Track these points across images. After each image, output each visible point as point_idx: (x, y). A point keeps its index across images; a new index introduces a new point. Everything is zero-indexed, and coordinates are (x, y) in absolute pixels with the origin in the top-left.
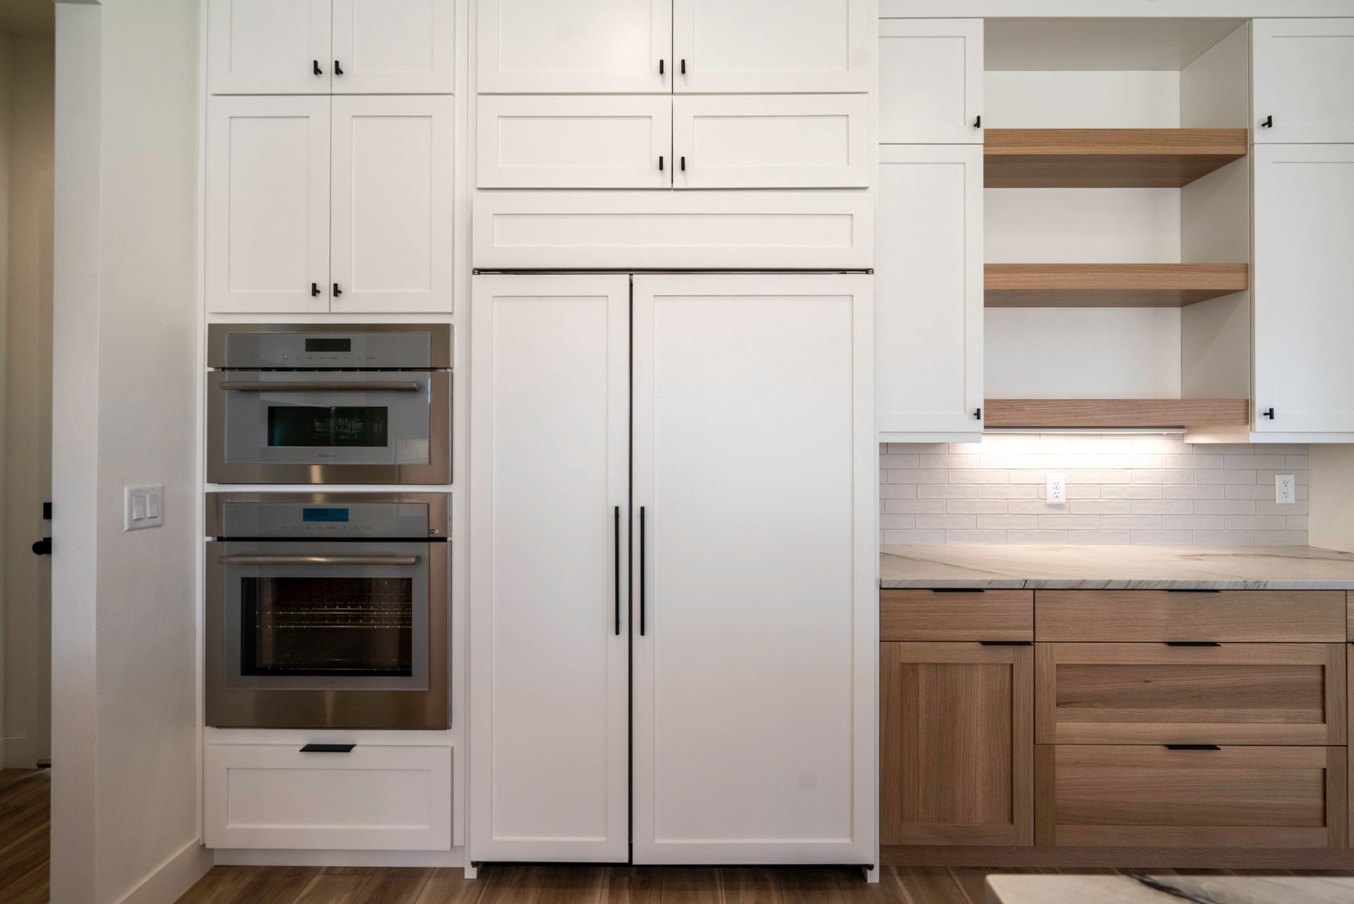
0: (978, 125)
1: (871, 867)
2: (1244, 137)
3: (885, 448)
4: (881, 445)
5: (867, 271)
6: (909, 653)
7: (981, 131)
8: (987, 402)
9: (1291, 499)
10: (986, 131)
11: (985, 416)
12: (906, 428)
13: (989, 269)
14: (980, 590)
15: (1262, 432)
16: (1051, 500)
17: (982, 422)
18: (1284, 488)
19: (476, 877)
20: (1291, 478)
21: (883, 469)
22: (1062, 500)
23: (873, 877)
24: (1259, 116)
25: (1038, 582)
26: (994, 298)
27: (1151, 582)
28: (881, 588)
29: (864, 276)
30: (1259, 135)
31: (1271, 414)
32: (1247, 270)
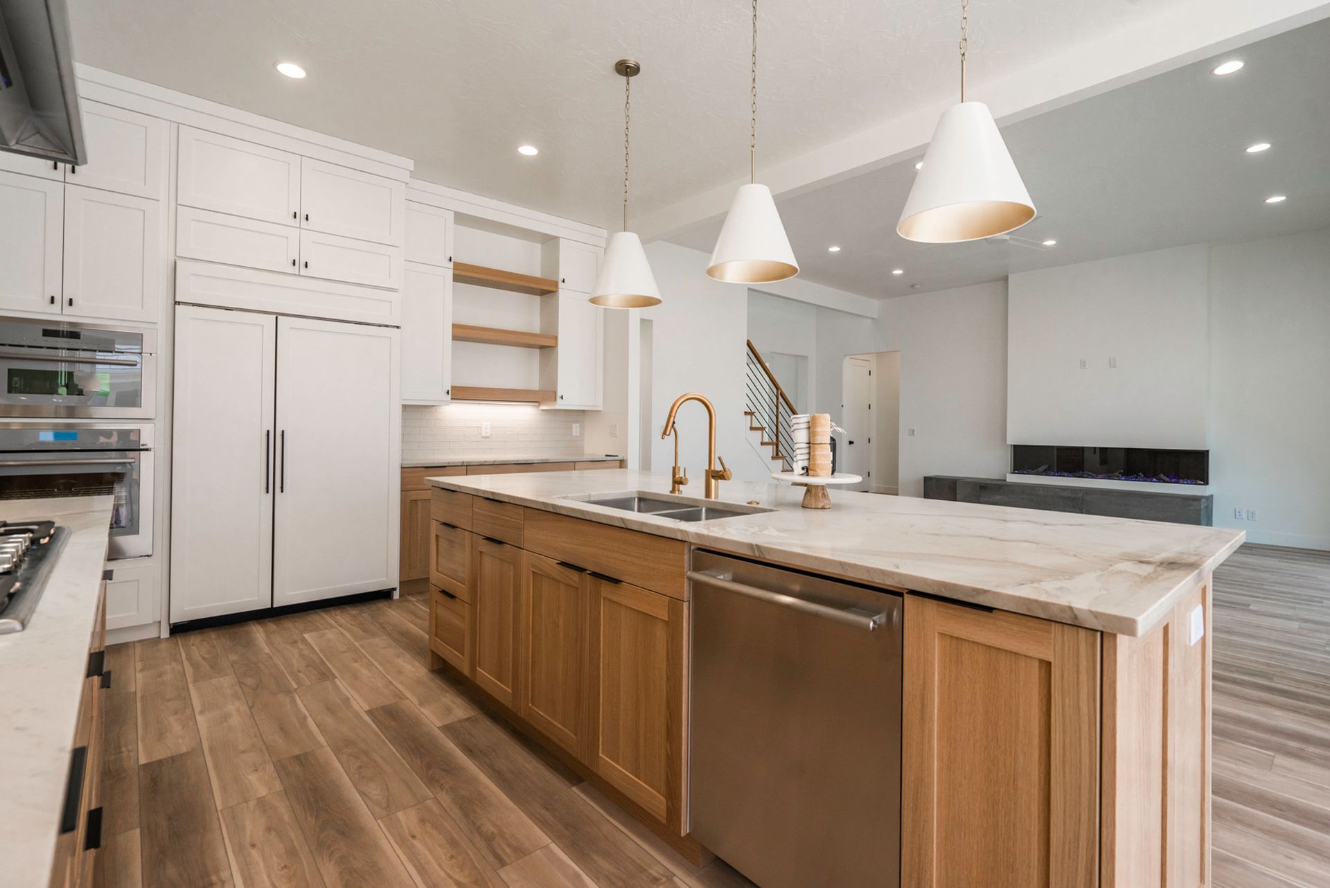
0: (450, 260)
1: (394, 589)
2: (556, 284)
3: (404, 407)
4: (403, 405)
5: (398, 327)
6: (414, 495)
7: (452, 263)
8: (452, 387)
9: (578, 434)
10: (454, 262)
11: (452, 394)
12: (415, 398)
13: (454, 326)
14: (445, 467)
15: (560, 405)
16: (484, 435)
17: (450, 396)
18: (576, 429)
19: (168, 636)
20: (578, 425)
21: (404, 419)
22: (488, 435)
23: (396, 595)
24: (561, 278)
25: (468, 462)
26: (455, 338)
27: (509, 461)
28: (402, 468)
29: (396, 329)
30: (561, 285)
31: (562, 397)
32: (556, 338)
